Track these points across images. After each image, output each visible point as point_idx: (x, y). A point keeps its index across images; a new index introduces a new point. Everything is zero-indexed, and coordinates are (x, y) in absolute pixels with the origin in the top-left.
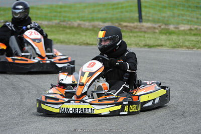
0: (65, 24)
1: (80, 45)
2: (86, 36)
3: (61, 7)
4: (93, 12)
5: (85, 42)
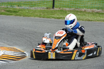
0: (78, 10)
1: (85, 21)
2: (88, 16)
3: (76, 1)
4: (92, 4)
5: (88, 19)
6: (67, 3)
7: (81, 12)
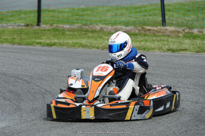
0: (87, 27)
3: (83, 10)
4: (116, 15)
6: (65, 15)
7: (93, 31)
